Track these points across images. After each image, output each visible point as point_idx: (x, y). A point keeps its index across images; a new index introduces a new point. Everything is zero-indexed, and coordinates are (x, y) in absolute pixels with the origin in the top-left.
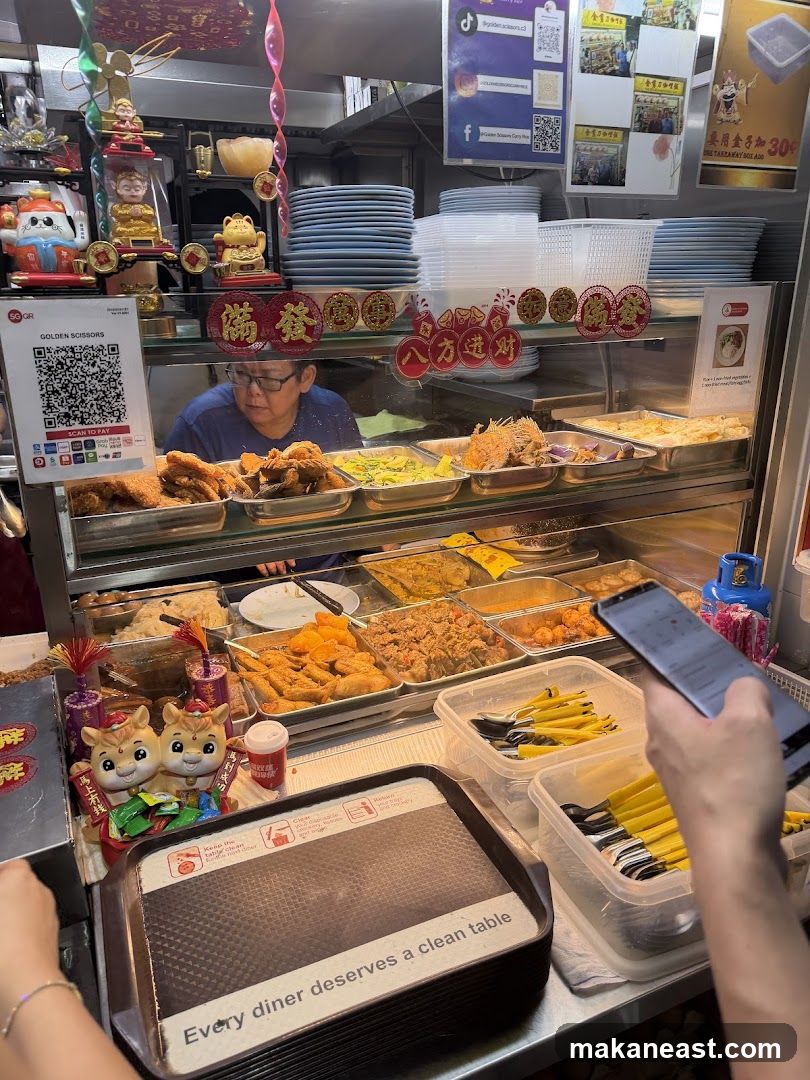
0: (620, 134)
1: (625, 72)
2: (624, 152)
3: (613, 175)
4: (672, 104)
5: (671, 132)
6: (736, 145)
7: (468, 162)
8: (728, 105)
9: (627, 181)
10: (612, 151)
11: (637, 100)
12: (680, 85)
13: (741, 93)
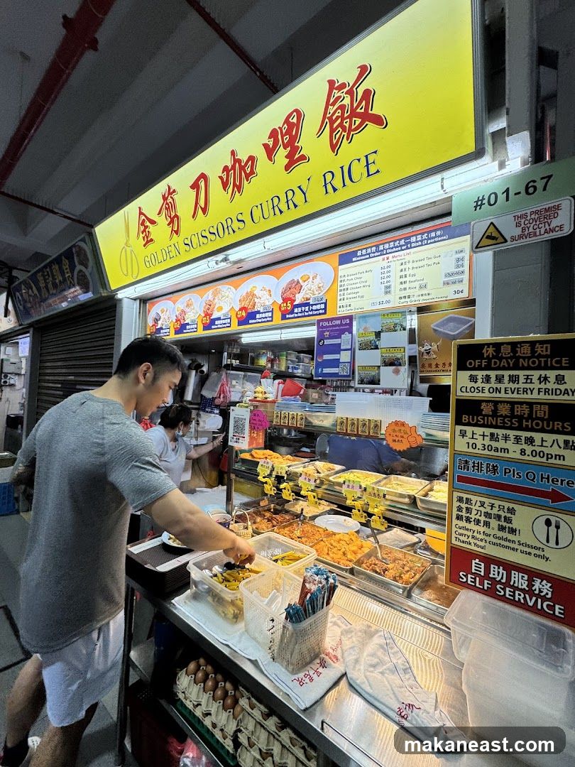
0: (376, 368)
1: (376, 348)
2: (379, 374)
3: (375, 381)
4: (399, 356)
5: (400, 365)
6: (437, 367)
7: (320, 378)
8: (428, 353)
9: (381, 383)
10: (373, 374)
11: (382, 356)
12: (402, 350)
13: (435, 347)
